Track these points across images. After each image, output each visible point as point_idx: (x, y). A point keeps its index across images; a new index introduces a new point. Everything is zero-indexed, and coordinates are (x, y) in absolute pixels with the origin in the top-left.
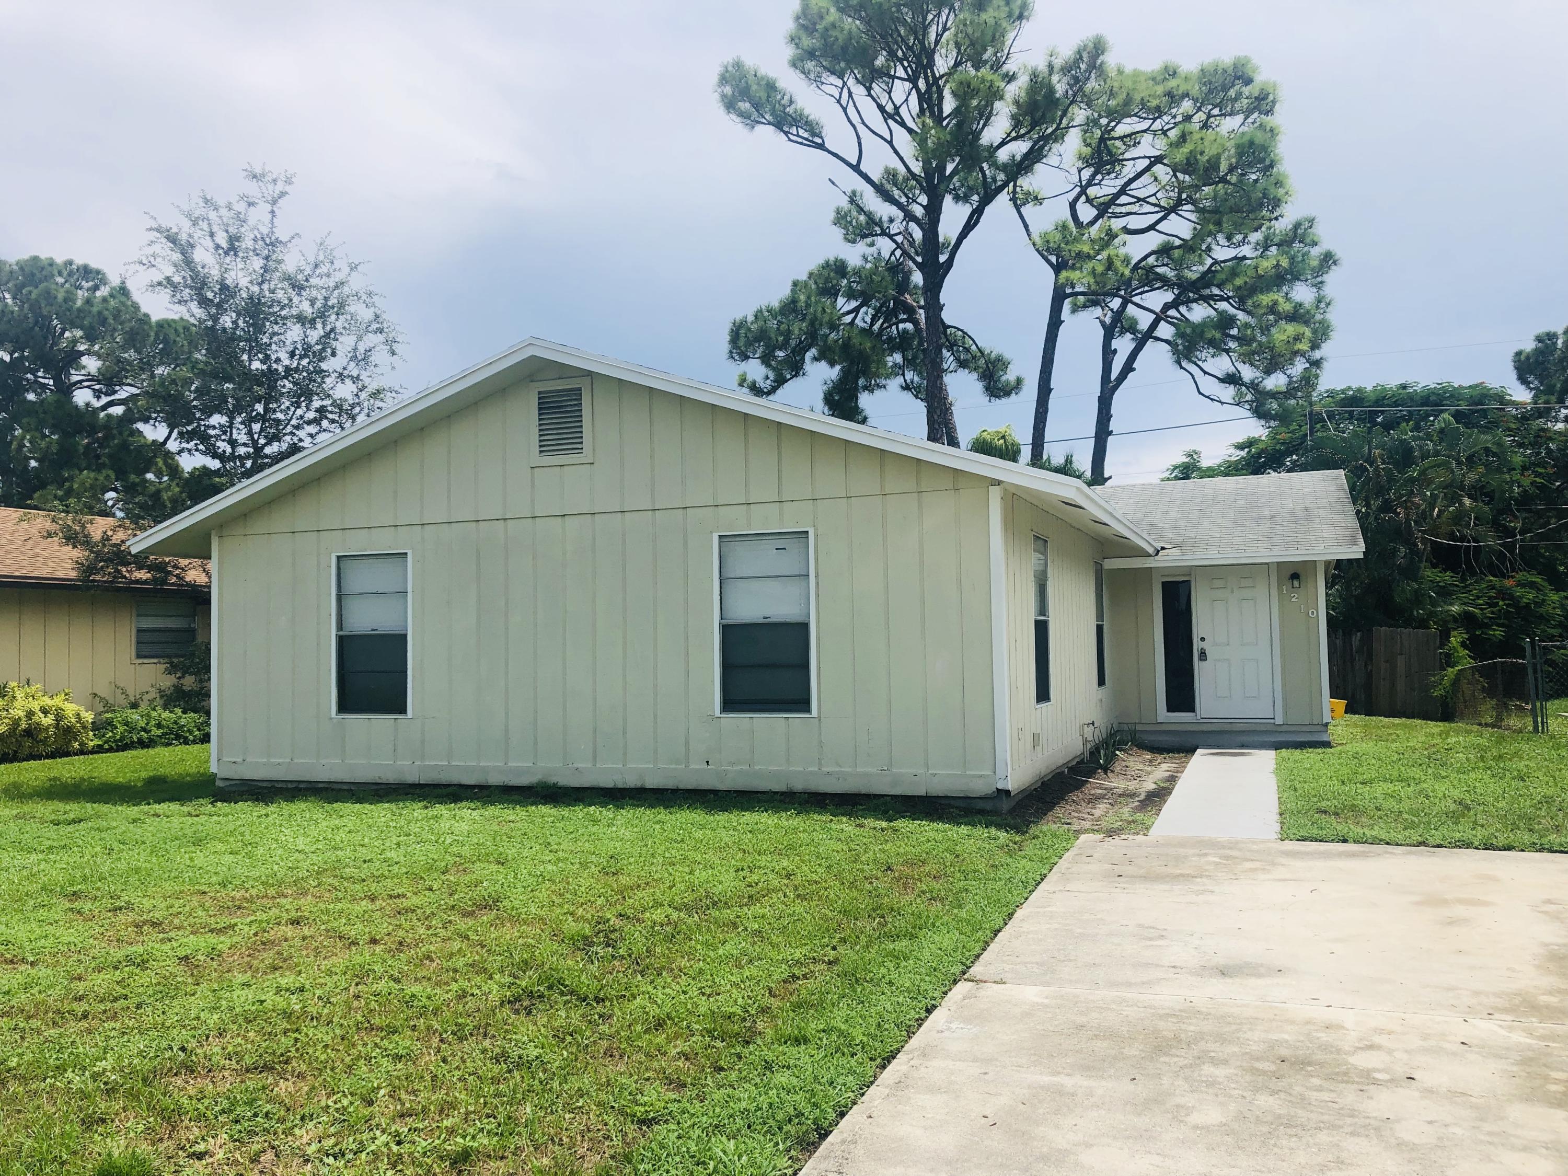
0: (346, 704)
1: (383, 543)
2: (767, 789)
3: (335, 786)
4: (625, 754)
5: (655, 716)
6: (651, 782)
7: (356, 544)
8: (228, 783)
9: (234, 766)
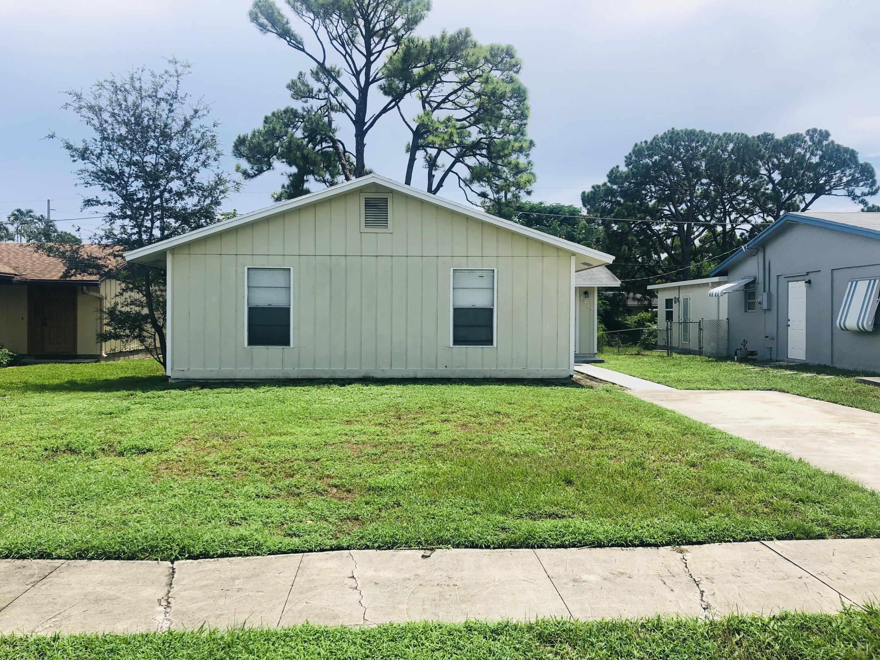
0: (252, 341)
1: (276, 262)
2: (473, 377)
3: (244, 381)
4: (406, 363)
5: (421, 347)
6: (420, 375)
7: (259, 263)
8: (177, 381)
9: (182, 372)
